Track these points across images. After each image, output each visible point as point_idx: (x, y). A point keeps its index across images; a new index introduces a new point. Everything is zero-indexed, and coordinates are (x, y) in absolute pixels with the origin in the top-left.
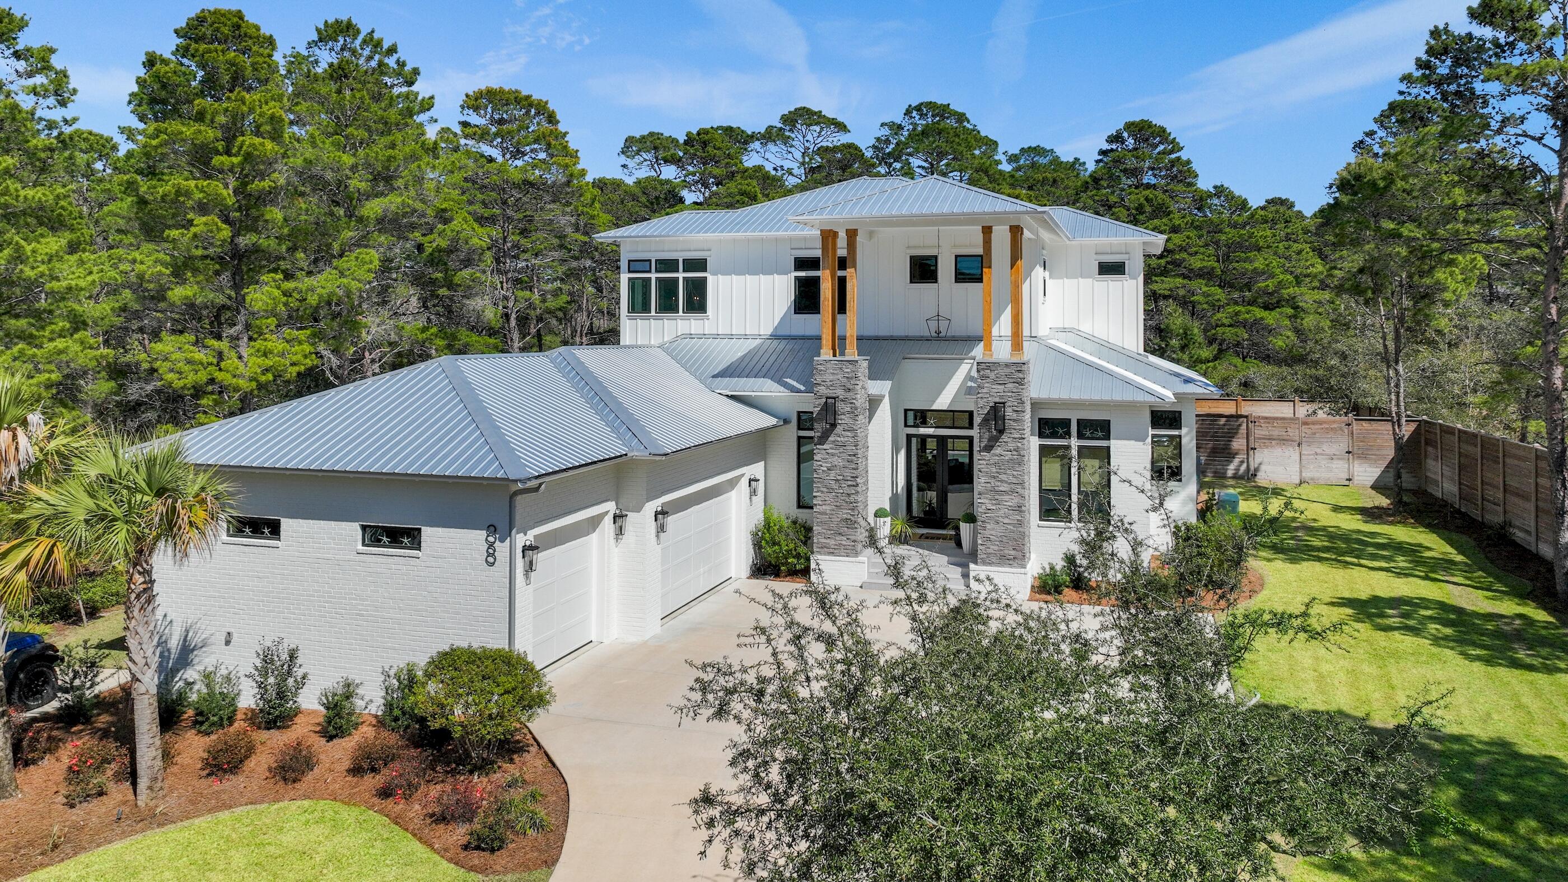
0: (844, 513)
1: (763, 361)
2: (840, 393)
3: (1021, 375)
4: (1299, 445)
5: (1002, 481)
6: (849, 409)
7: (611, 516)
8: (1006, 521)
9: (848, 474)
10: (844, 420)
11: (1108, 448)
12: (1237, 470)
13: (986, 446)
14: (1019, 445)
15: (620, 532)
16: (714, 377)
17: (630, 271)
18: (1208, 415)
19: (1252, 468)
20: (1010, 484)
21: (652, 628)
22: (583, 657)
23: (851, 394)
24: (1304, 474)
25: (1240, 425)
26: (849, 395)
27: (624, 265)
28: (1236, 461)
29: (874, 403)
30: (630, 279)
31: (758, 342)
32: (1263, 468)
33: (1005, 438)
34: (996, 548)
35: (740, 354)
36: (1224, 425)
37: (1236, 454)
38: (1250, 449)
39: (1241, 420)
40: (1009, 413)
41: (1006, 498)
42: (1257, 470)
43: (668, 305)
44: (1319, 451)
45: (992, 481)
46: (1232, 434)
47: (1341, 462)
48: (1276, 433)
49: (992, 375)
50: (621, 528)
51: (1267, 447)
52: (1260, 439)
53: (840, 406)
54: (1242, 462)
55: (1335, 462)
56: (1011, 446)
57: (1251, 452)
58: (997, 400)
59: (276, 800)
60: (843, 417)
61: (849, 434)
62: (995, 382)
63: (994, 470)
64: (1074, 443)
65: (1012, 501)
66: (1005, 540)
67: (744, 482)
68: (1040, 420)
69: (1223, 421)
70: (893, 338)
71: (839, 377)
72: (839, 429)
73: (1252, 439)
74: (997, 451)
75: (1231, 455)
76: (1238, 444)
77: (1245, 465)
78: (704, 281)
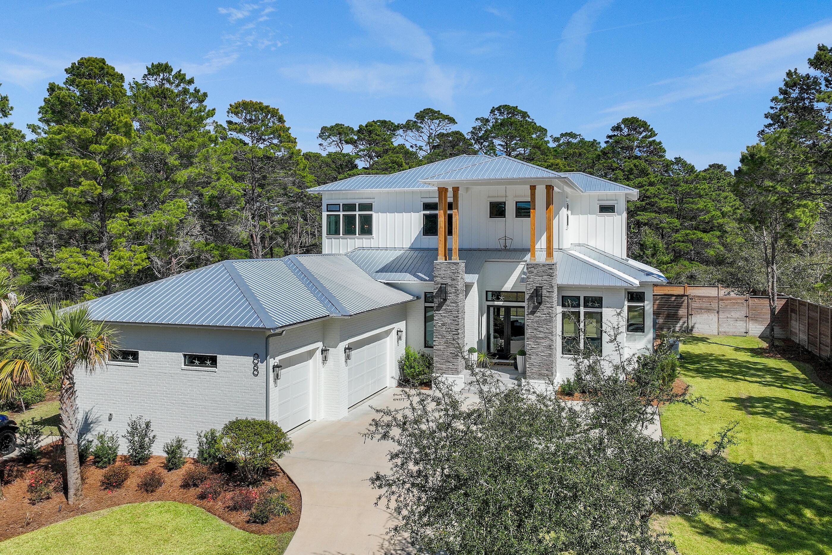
0: (451, 350)
1: (405, 263)
2: (449, 281)
3: (551, 271)
4: (718, 312)
5: (540, 332)
6: (454, 291)
7: (320, 350)
8: (542, 354)
9: (453, 327)
10: (451, 297)
11: (601, 313)
12: (681, 327)
13: (531, 311)
14: (550, 311)
15: (325, 359)
16: (376, 272)
17: (328, 211)
18: (665, 295)
19: (690, 326)
20: (545, 333)
21: (343, 413)
22: (306, 428)
23: (455, 282)
24: (720, 330)
25: (683, 301)
26: (453, 282)
27: (324, 207)
28: (681, 322)
29: (468, 287)
30: (328, 215)
31: (402, 252)
32: (696, 326)
33: (542, 307)
34: (537, 369)
35: (391, 259)
36: (674, 301)
37: (681, 318)
38: (689, 315)
39: (684, 298)
40: (544, 292)
41: (543, 341)
42: (693, 327)
43: (350, 231)
44: (729, 316)
45: (535, 331)
46: (679, 306)
47: (742, 322)
48: (705, 305)
49: (535, 271)
50: (326, 357)
51: (699, 314)
52: (695, 309)
53: (449, 289)
54: (684, 322)
55: (738, 322)
56: (546, 311)
57: (690, 317)
58: (538, 285)
59: (143, 501)
60: (450, 295)
61: (454, 305)
62: (537, 275)
63: (536, 325)
64: (582, 310)
65: (546, 343)
66: (541, 365)
67: (394, 332)
68: (563, 297)
69: (673, 298)
70: (480, 250)
71: (448, 272)
72: (448, 302)
73: (690, 309)
74: (538, 314)
75: (678, 319)
76: (682, 312)
77: (686, 324)
78: (370, 216)
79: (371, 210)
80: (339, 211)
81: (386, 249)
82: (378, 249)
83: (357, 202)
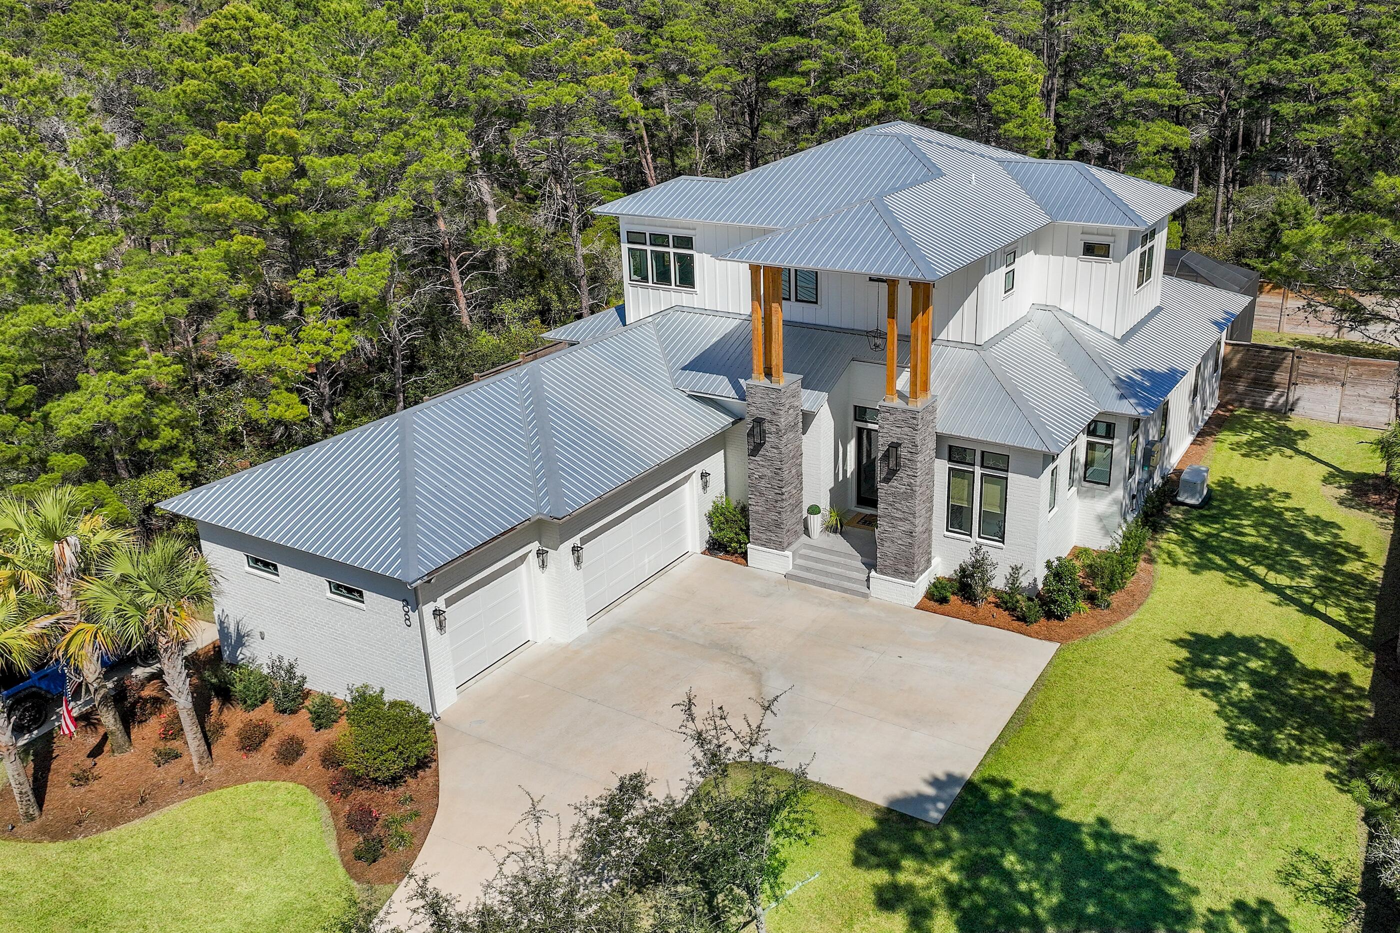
0: (773, 515)
2: (767, 416)
3: (915, 422)
4: (1343, 385)
5: (897, 510)
6: (775, 430)
7: (534, 552)
8: (901, 541)
10: (771, 439)
12: (1275, 403)
13: (886, 478)
15: (543, 565)
17: (629, 242)
18: (1253, 346)
19: (1290, 403)
20: (904, 512)
24: (1342, 414)
25: (1285, 359)
27: (624, 236)
28: (1276, 394)
30: (629, 249)
31: (737, 322)
32: (1301, 404)
33: (900, 474)
34: (893, 562)
35: (715, 340)
36: (1268, 357)
37: (1277, 387)
38: (1292, 384)
39: (1287, 354)
40: (903, 452)
42: (1295, 403)
43: (663, 277)
44: (1362, 393)
45: (891, 508)
46: (1275, 367)
47: (1383, 406)
48: (1321, 370)
49: (891, 418)
50: (544, 561)
51: (1309, 383)
52: (1303, 375)
55: (1377, 405)
57: (1292, 388)
58: (895, 440)
59: (275, 779)
62: (893, 425)
63: (892, 498)
64: (978, 471)
66: (899, 556)
67: (696, 477)
68: (950, 447)
69: (1267, 352)
73: (1294, 374)
74: (894, 483)
75: (1272, 387)
76: (1281, 377)
77: (1283, 399)
78: (692, 256)
79: (692, 248)
80: (645, 244)
81: (715, 313)
82: (704, 311)
83: (671, 233)
